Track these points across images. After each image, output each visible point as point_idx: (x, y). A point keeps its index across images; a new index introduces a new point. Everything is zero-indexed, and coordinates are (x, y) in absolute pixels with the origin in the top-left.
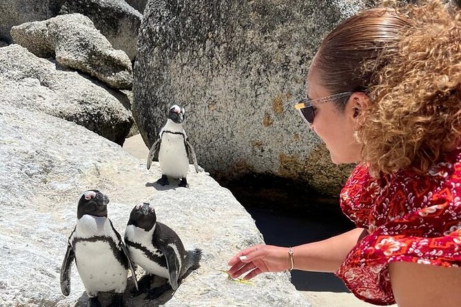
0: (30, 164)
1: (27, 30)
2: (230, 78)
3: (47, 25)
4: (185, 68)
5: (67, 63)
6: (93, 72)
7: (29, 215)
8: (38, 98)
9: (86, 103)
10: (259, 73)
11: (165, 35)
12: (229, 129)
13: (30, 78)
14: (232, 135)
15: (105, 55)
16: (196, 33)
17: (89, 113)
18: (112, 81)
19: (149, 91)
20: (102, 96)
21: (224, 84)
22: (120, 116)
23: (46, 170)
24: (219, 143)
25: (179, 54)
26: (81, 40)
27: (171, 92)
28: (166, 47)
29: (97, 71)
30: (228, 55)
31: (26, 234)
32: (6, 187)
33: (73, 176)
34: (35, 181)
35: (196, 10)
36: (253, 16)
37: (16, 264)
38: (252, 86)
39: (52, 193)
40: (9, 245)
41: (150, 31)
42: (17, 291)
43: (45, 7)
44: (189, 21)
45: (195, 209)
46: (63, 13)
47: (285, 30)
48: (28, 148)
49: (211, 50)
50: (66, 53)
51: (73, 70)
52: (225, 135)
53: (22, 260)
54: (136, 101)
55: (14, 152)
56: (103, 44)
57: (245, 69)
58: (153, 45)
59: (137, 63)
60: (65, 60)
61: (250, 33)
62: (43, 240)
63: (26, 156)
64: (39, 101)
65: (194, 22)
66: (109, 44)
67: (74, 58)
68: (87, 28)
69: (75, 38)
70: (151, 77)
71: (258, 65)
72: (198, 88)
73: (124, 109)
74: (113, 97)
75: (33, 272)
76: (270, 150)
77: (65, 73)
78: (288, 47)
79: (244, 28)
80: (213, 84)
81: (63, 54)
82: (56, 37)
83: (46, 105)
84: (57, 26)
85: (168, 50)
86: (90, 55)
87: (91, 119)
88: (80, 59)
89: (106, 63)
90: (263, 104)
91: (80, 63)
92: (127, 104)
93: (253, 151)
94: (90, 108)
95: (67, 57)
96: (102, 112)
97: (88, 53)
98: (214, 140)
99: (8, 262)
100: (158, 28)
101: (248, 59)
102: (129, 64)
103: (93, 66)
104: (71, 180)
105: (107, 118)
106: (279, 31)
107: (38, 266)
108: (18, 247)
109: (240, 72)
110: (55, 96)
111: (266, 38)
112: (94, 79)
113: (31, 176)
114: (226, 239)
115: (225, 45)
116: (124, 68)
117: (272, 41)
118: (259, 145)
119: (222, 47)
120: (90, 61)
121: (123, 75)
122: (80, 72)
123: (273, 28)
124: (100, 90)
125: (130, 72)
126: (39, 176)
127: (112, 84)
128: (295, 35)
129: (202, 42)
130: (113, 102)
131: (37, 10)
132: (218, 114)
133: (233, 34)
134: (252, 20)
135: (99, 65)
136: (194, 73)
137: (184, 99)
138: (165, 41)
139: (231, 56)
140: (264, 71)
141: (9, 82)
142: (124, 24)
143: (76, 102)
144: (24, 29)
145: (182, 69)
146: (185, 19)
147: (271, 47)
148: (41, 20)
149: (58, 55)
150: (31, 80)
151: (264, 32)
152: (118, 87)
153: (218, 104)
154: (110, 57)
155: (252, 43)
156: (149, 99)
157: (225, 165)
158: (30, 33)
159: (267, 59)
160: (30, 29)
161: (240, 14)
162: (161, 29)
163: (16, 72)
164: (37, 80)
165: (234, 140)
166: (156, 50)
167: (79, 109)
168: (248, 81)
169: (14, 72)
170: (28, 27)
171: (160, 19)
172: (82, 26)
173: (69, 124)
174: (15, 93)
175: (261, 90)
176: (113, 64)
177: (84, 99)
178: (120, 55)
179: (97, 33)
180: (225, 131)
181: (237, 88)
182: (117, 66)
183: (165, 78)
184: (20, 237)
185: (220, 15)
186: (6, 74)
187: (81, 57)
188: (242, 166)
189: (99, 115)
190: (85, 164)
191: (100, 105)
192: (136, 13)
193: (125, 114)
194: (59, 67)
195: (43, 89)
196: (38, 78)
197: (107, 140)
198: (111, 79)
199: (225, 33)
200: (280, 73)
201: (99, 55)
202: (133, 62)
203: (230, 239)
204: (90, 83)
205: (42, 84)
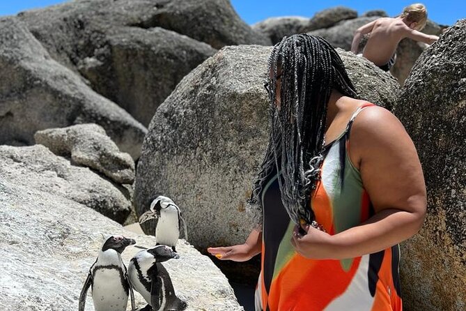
0: (52, 230)
1: (50, 135)
2: (214, 175)
3: (67, 131)
4: (179, 167)
5: (81, 161)
6: (101, 169)
7: (54, 262)
8: (55, 187)
9: (95, 192)
10: (236, 172)
11: (165, 143)
12: (212, 214)
13: (49, 171)
14: (214, 218)
15: (114, 156)
16: (189, 142)
17: (96, 200)
18: (117, 177)
19: (149, 184)
20: (108, 188)
21: (209, 179)
22: (121, 204)
23: (64, 236)
24: (204, 225)
25: (175, 157)
26: (95, 144)
27: (167, 185)
28: (165, 152)
29: (105, 168)
30: (213, 159)
31: (53, 272)
32: (36, 243)
33: (84, 242)
34: (55, 243)
35: (190, 126)
36: (232, 133)
37: (46, 290)
38: (231, 182)
39: (67, 253)
40: (42, 278)
41: (153, 139)
42: (48, 305)
43: (63, 118)
44: (184, 133)
45: (181, 267)
46: (78, 123)
47: (255, 143)
48: (51, 218)
49: (200, 154)
50: (80, 153)
51: (85, 166)
52: (209, 219)
53: (51, 288)
54: (137, 192)
55: (40, 220)
56: (112, 148)
57: (225, 169)
58: (156, 149)
59: (140, 163)
60: (79, 158)
61: (229, 144)
62: (65, 278)
63: (50, 224)
64: (55, 188)
65: (188, 134)
66: (117, 148)
67: (87, 157)
68: (100, 135)
69: (90, 142)
70: (151, 173)
71: (235, 167)
72: (189, 182)
73: (125, 199)
74: (116, 189)
75: (58, 296)
76: (243, 230)
77: (79, 168)
78: (257, 154)
79: (225, 140)
80: (200, 179)
81: (78, 153)
82: (74, 141)
83: (61, 191)
84: (75, 133)
85: (167, 154)
86: (101, 156)
87: (97, 204)
88: (92, 158)
89: (113, 163)
90: (238, 195)
91: (92, 161)
92: (127, 196)
93: (230, 230)
94: (98, 196)
95: (81, 156)
96: (107, 200)
97: (99, 154)
98: (199, 222)
99: (41, 288)
100: (160, 137)
101: (228, 162)
102: (133, 165)
103: (102, 164)
104: (83, 245)
105: (110, 205)
106: (251, 143)
107: (62, 293)
108: (47, 280)
109: (221, 171)
110: (69, 185)
111: (241, 148)
112: (102, 175)
113: (52, 239)
114: (204, 288)
115: (211, 151)
116: (128, 167)
117: (246, 149)
118: (235, 226)
119: (208, 153)
120: (100, 160)
121: (126, 172)
122: (91, 169)
123: (246, 141)
124: (106, 183)
125: (133, 170)
126: (58, 239)
127: (116, 179)
128: (262, 146)
129: (193, 148)
130: (117, 193)
131: (55, 119)
132: (204, 202)
133: (217, 144)
134: (231, 135)
135: (107, 164)
136: (187, 171)
137: (177, 190)
138: (165, 147)
139: (215, 159)
140: (240, 170)
141: (31, 173)
142: (129, 135)
143: (86, 191)
144: (47, 134)
145: (177, 168)
146: (182, 132)
147: (245, 154)
148: (62, 127)
149: (74, 154)
150: (49, 173)
151: (240, 144)
152: (122, 182)
153: (204, 194)
154: (117, 158)
155: (231, 150)
156: (148, 190)
157: (207, 242)
158: (51, 137)
159: (242, 163)
160: (53, 134)
161: (223, 130)
162: (162, 138)
163: (38, 166)
164: (55, 173)
165: (215, 222)
166: (157, 153)
167: (89, 197)
168: (227, 178)
169: (36, 166)
170: (50, 133)
171: (162, 131)
172: (96, 133)
173: (80, 206)
174: (36, 182)
175: (238, 185)
176: (119, 164)
177: (94, 189)
178: (126, 157)
179: (108, 138)
180: (209, 215)
181: (219, 183)
182: (123, 165)
183: (163, 174)
184: (48, 273)
185: (208, 131)
186: (29, 167)
187: (94, 157)
188: (221, 242)
189: (104, 202)
190: (94, 233)
191: (106, 194)
192: (140, 126)
193: (126, 204)
194: (73, 163)
195: (59, 180)
196: (57, 171)
197: (111, 220)
198: (117, 175)
199: (211, 143)
200: (251, 173)
201: (108, 156)
202: (136, 162)
203: (206, 288)
204: (98, 177)
205: (59, 176)
